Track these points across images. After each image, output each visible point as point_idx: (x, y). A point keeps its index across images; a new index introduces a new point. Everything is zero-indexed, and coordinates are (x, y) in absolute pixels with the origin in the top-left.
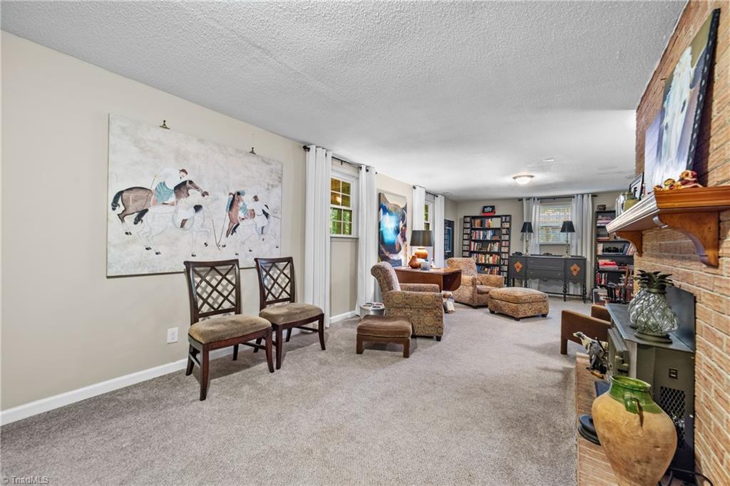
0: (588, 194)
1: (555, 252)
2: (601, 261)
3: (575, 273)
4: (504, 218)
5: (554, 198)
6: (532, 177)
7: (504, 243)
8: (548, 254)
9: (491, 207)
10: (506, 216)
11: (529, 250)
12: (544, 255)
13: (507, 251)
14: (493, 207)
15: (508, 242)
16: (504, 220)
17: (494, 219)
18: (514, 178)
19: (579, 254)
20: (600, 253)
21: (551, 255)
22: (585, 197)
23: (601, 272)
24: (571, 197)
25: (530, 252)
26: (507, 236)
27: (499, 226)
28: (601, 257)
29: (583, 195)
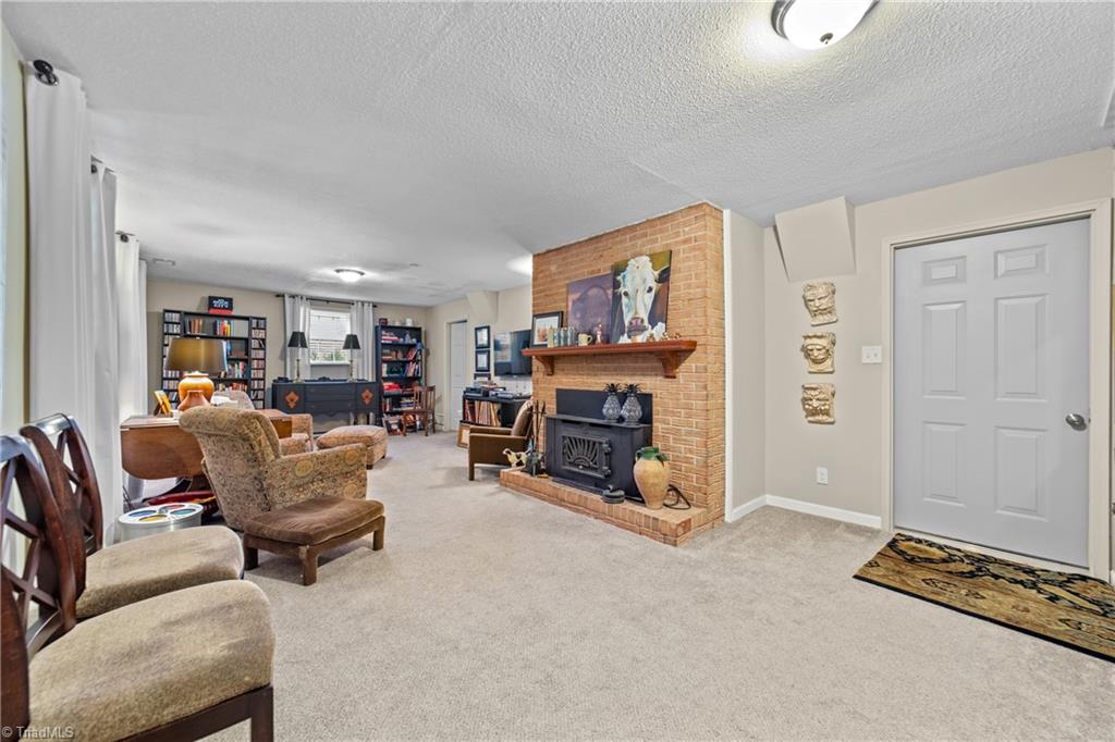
0: (369, 303)
1: (333, 375)
2: (386, 385)
3: (367, 401)
4: (254, 321)
5: (328, 301)
6: (362, 274)
7: (255, 364)
8: (324, 379)
9: (226, 299)
10: (258, 319)
11: (301, 372)
12: (320, 380)
13: (261, 376)
14: (230, 300)
15: (261, 362)
16: (254, 325)
17: (233, 322)
18: (338, 271)
19: (361, 378)
20: (385, 375)
21: (328, 379)
22: (366, 305)
23: (386, 397)
24: (350, 303)
25: (302, 377)
26: (262, 352)
27: (246, 335)
28: (386, 379)
29: (363, 303)
